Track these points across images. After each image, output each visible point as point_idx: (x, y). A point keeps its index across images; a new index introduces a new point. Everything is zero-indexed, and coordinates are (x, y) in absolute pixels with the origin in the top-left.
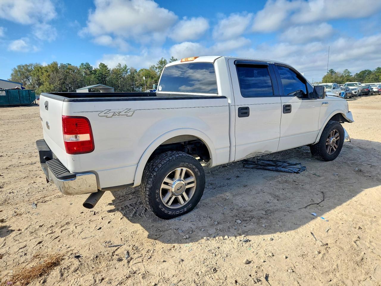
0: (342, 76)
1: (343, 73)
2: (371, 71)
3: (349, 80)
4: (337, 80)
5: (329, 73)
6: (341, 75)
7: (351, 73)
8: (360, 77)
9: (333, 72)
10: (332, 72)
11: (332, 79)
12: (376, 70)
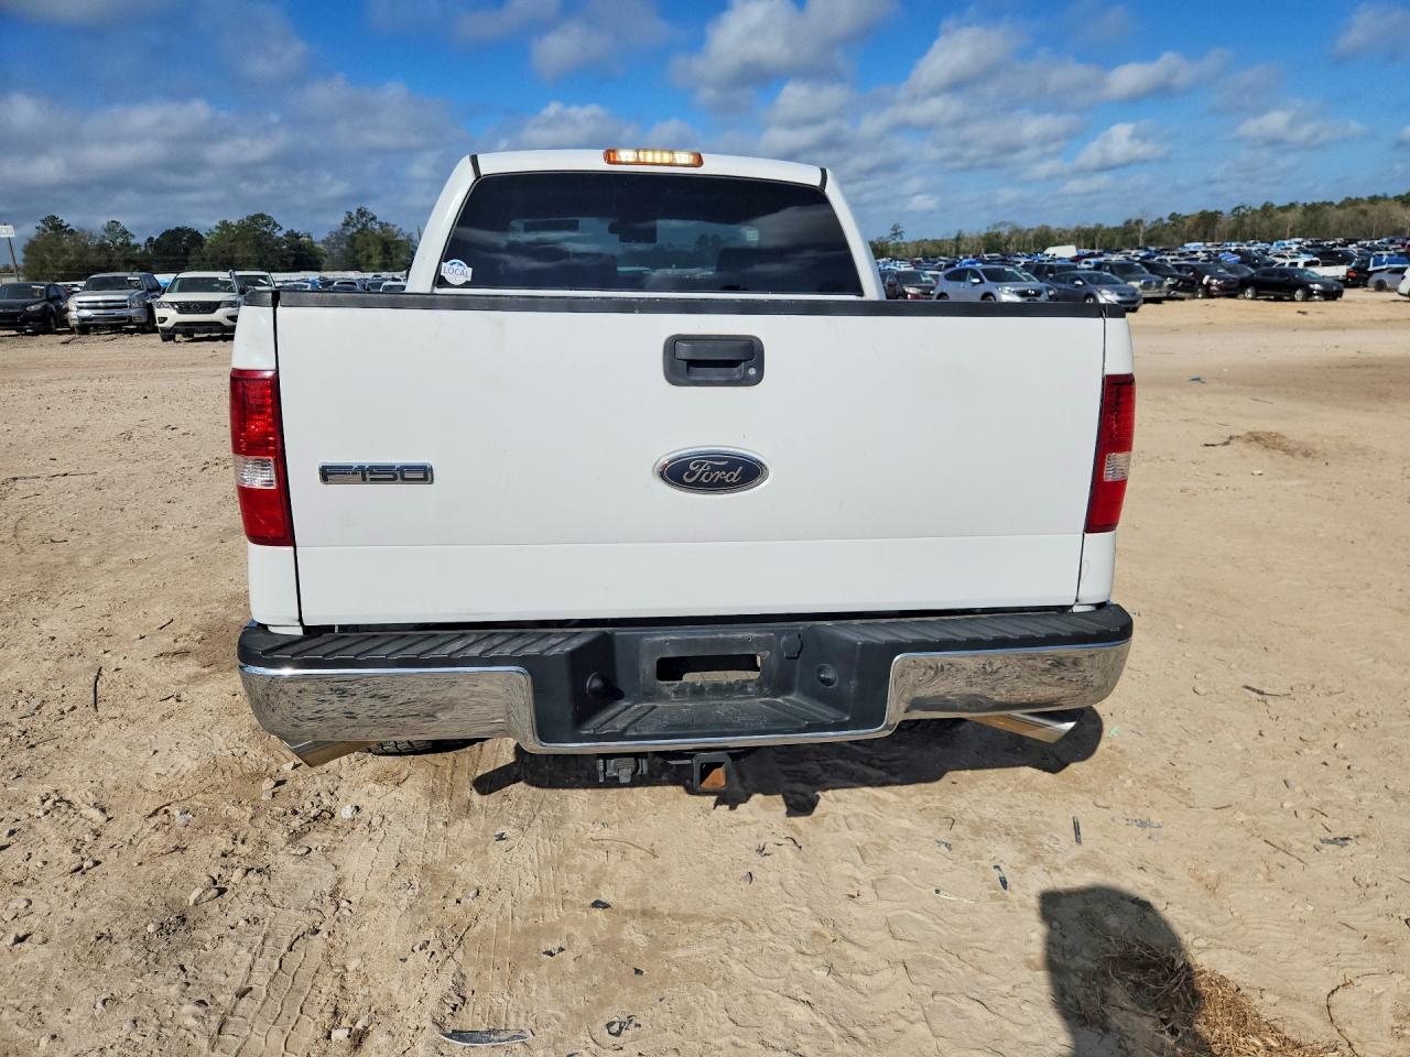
0: (102, 248)
1: (103, 233)
2: (197, 233)
3: (134, 262)
4: (85, 259)
5: (45, 231)
6: (97, 242)
7: (133, 236)
8: (167, 253)
9: (61, 226)
10: (55, 226)
11: (67, 257)
12: (217, 231)
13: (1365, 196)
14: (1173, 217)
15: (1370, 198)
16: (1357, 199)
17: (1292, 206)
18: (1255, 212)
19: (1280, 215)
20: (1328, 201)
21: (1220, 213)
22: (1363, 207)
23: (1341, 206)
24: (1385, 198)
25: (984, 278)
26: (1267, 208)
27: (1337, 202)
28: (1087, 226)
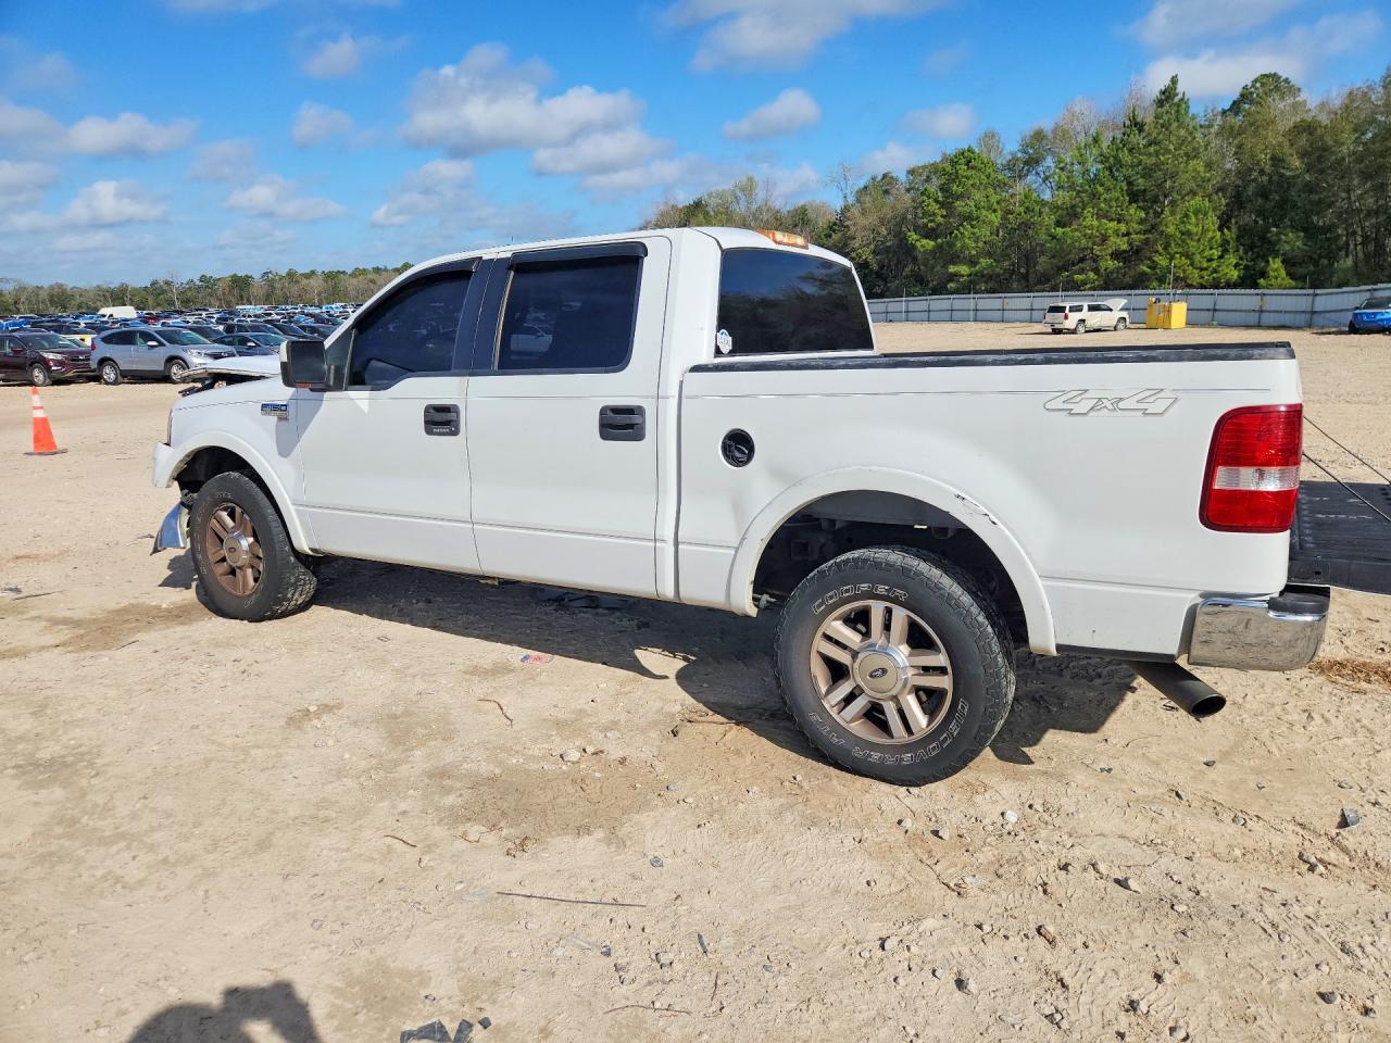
13: (369, 267)
14: (203, 278)
15: (374, 269)
16: (364, 270)
17: (313, 272)
18: (282, 278)
19: (305, 281)
20: (341, 270)
21: (251, 277)
22: (370, 276)
23: (353, 275)
24: (386, 270)
25: (163, 340)
26: (291, 274)
27: (349, 271)
28: (112, 286)
